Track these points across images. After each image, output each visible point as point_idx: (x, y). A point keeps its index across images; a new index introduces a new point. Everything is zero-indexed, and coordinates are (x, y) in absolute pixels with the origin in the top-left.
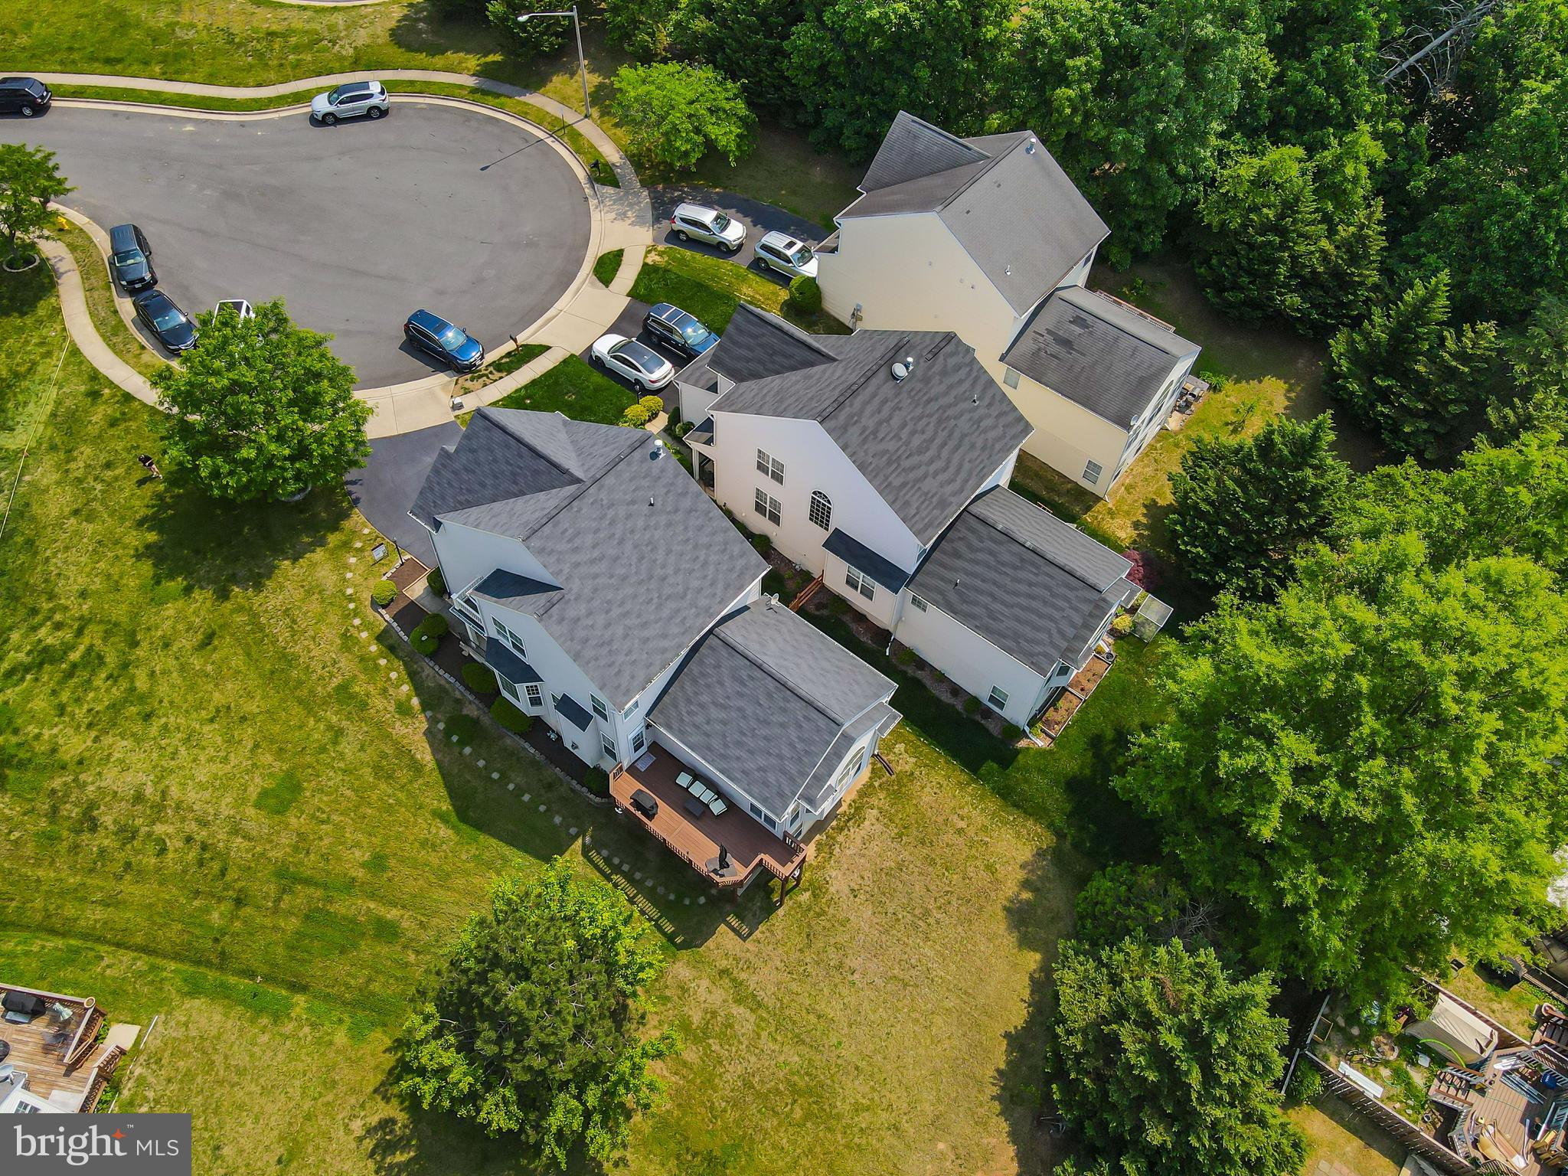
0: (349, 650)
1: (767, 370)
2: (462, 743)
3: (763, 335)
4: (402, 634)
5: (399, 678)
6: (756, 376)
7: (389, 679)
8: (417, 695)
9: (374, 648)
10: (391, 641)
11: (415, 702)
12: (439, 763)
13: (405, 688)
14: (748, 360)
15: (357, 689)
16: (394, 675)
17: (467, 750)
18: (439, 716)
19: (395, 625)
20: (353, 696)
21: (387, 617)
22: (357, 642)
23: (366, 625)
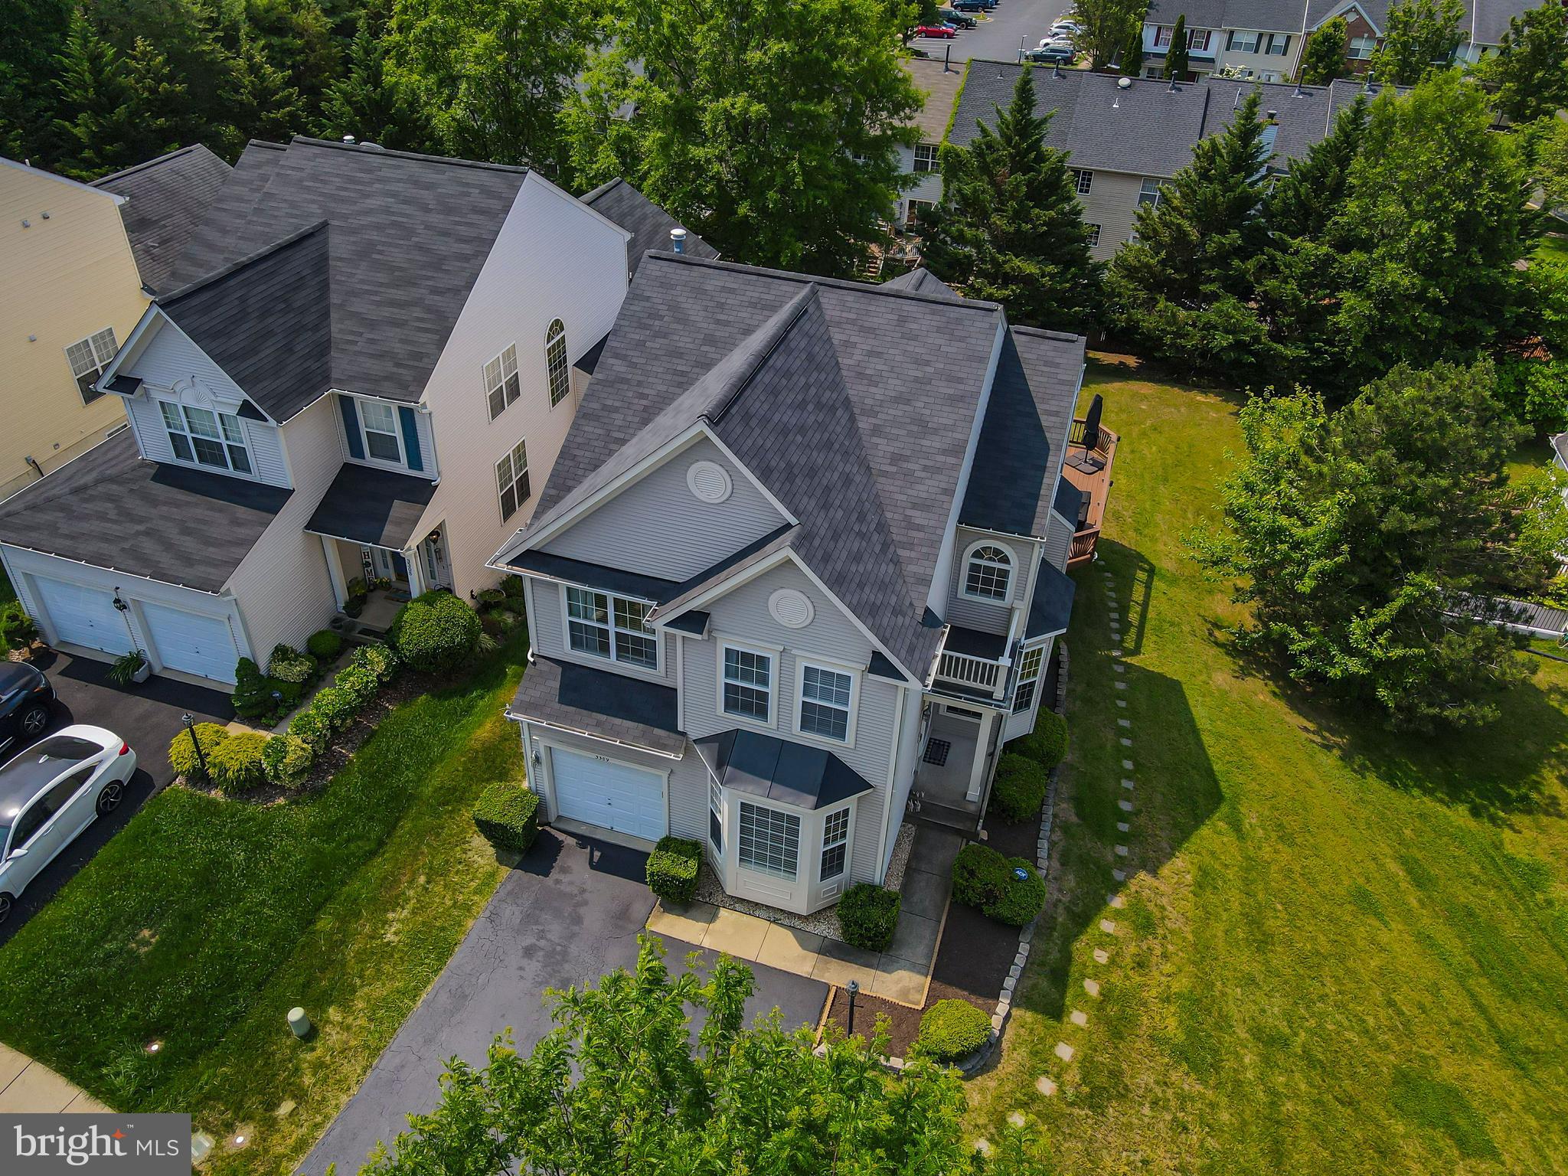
0: (1115, 1075)
1: (316, 328)
2: (1123, 817)
3: (243, 300)
4: (1020, 960)
5: (1101, 946)
6: (324, 348)
7: (1112, 961)
8: (1104, 902)
9: (1078, 1018)
10: (1044, 984)
11: (1118, 902)
12: (1175, 846)
13: (1107, 926)
14: (288, 349)
15: (1172, 1023)
16: (1102, 957)
17: (1125, 806)
18: (1110, 858)
19: (1010, 983)
20: (1191, 1032)
21: (1002, 1007)
22: (1088, 1066)
23: (1041, 1060)
